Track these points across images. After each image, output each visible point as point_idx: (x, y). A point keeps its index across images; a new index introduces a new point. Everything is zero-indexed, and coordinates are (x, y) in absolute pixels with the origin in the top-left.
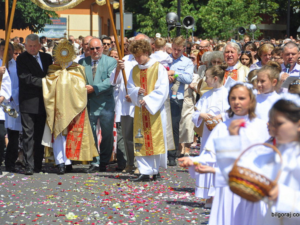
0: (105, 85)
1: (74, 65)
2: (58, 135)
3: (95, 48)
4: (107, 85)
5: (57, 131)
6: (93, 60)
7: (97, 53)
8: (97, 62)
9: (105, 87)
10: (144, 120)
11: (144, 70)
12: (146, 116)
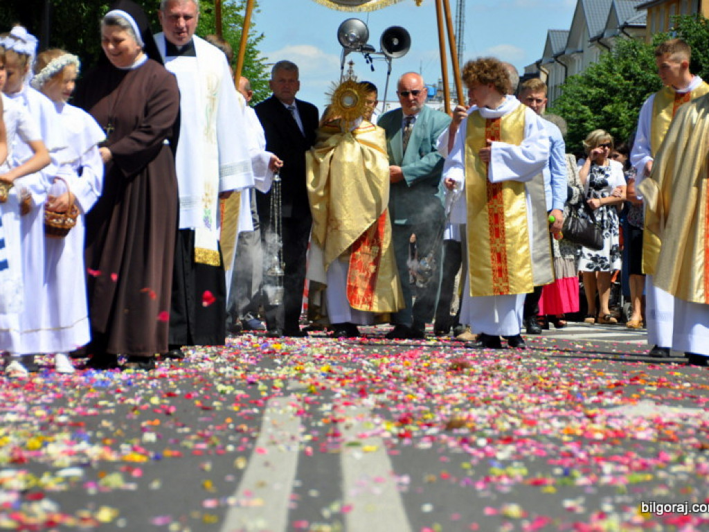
3: (410, 92)
5: (329, 254)
7: (414, 101)
8: (413, 119)
10: (493, 222)
11: (493, 120)
12: (496, 215)
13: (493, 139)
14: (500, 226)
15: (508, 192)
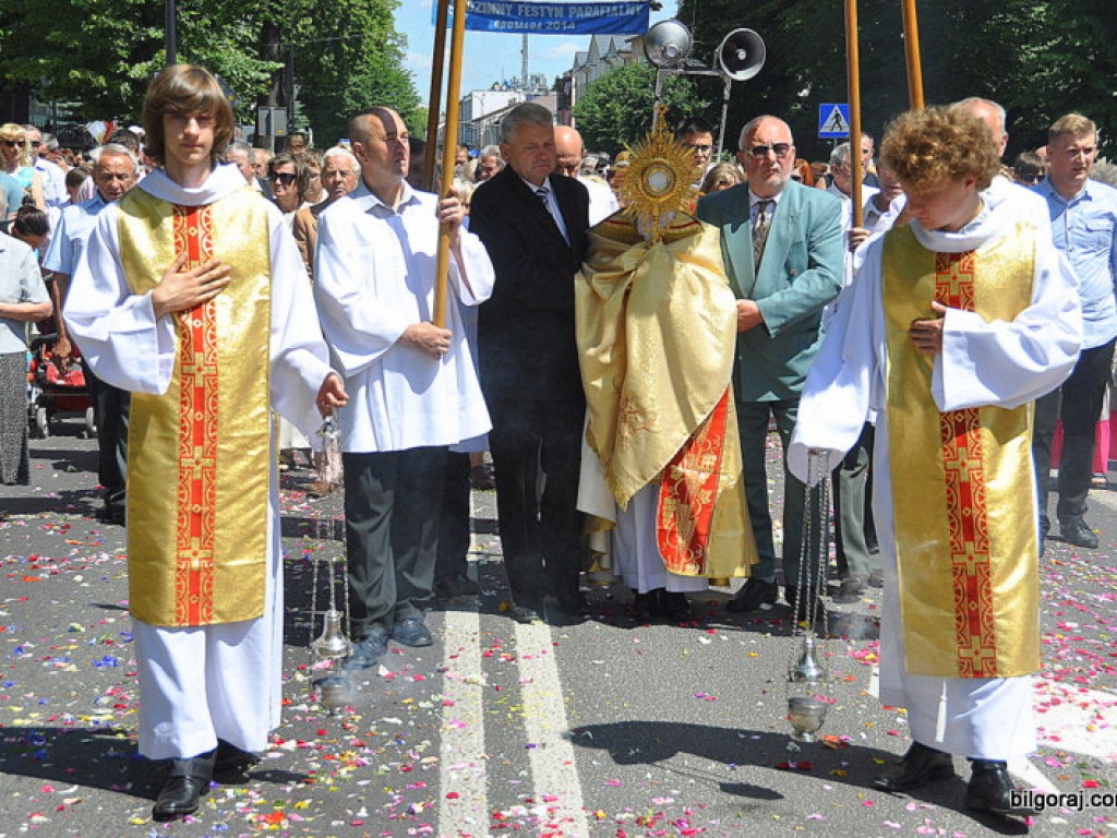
0: (800, 297)
1: (681, 224)
2: (633, 492)
3: (770, 146)
4: (807, 296)
5: (629, 476)
6: (754, 199)
7: (776, 166)
8: (771, 205)
9: (803, 306)
10: (957, 502)
12: (965, 487)
14: (976, 512)
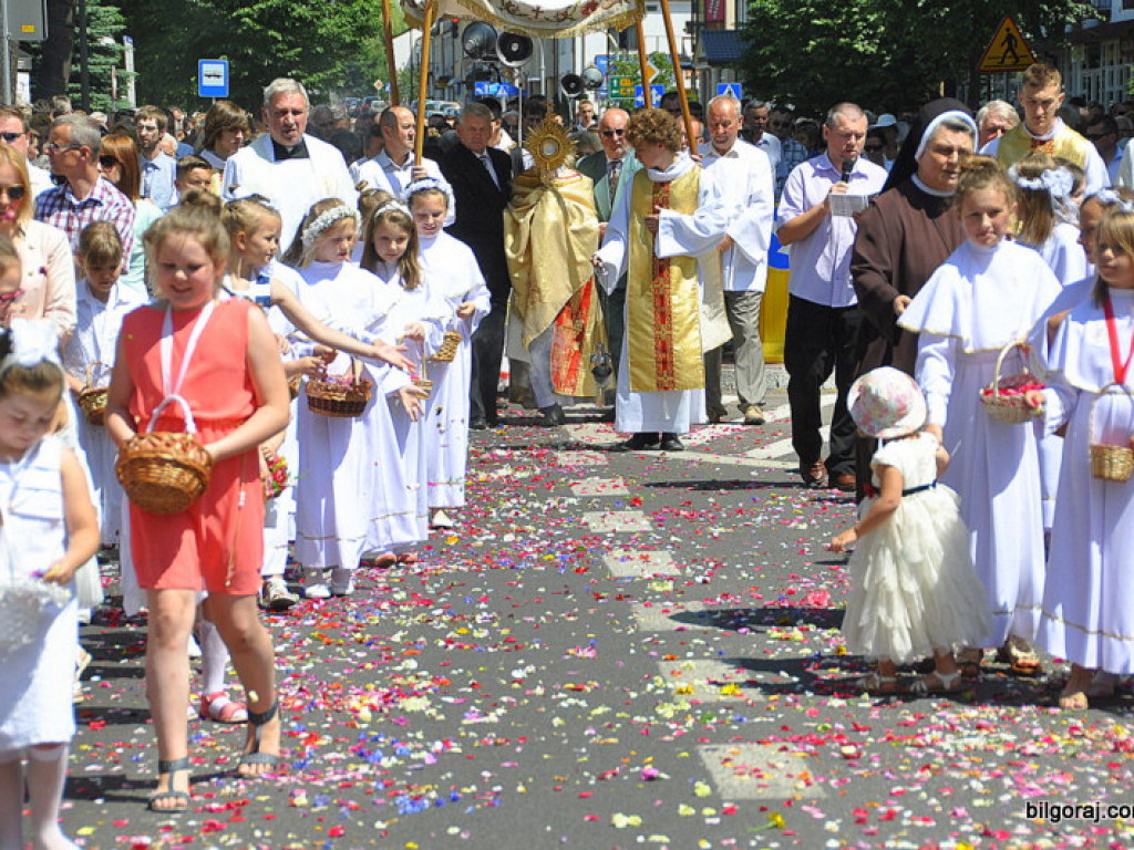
3: (614, 131)
6: (609, 161)
7: (619, 142)
8: (620, 164)
10: (658, 304)
11: (662, 184)
12: (662, 297)
13: (661, 206)
14: (666, 309)
15: (675, 270)
